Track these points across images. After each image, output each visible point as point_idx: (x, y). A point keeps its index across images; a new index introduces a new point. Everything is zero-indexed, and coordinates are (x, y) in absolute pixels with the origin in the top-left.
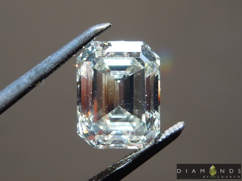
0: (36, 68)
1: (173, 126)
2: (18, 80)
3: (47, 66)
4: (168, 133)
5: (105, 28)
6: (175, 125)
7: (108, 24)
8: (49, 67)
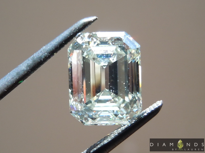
0: (32, 57)
1: (153, 105)
2: (17, 68)
3: (42, 55)
4: (148, 110)
5: (92, 21)
6: (155, 104)
7: (95, 18)
8: (44, 56)
